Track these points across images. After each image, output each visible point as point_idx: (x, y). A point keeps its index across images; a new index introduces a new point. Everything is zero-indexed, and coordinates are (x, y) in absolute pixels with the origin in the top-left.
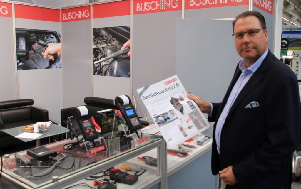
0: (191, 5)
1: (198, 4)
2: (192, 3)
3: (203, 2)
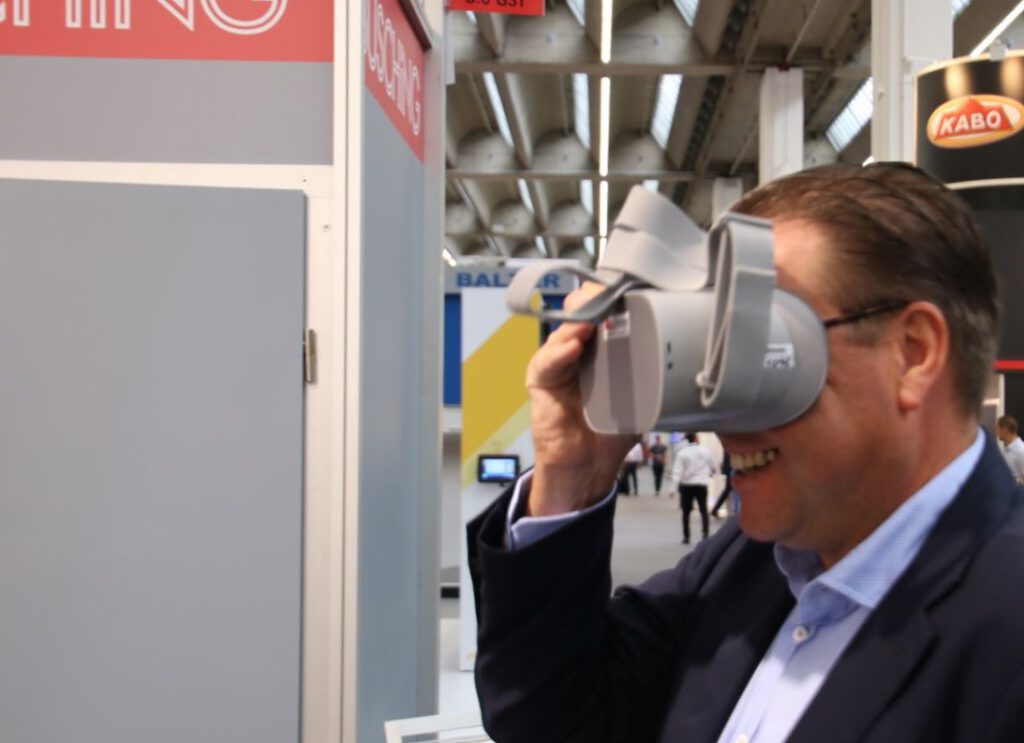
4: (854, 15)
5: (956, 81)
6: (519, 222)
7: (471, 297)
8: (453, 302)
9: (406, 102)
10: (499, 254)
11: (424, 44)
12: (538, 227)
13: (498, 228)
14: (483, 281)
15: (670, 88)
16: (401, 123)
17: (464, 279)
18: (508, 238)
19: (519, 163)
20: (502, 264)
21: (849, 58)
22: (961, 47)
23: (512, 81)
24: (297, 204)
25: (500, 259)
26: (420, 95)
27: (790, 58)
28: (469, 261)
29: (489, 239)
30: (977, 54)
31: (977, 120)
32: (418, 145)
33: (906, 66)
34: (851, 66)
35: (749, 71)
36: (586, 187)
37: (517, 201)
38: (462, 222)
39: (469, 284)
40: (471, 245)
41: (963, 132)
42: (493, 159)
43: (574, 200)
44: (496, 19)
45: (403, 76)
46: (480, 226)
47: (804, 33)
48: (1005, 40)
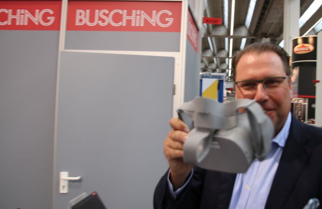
0: (78, 23)
1: (92, 23)
2: (81, 21)
3: (100, 21)
4: (280, 28)
5: (300, 41)
6: (214, 66)
7: (204, 80)
8: (201, 80)
9: (194, 41)
10: (209, 72)
11: (198, 29)
12: (217, 67)
13: (210, 67)
14: (206, 77)
15: (244, 41)
16: (193, 44)
17: (203, 76)
18: (212, 69)
19: (214, 55)
20: (210, 74)
21: (279, 36)
22: (301, 35)
23: (213, 39)
24: (172, 60)
25: (210, 73)
26: (197, 39)
27: (268, 35)
28: (204, 73)
29: (207, 69)
30: (304, 36)
31: (304, 49)
32: (196, 49)
33: (290, 38)
34: (279, 38)
35: (259, 38)
36: (227, 59)
37: (213, 62)
38: (203, 66)
39: (204, 78)
40: (204, 70)
41: (301, 51)
42: (209, 54)
43: (224, 62)
44: (210, 25)
45: (194, 36)
46: (206, 67)
47: (270, 31)
48: (310, 33)
